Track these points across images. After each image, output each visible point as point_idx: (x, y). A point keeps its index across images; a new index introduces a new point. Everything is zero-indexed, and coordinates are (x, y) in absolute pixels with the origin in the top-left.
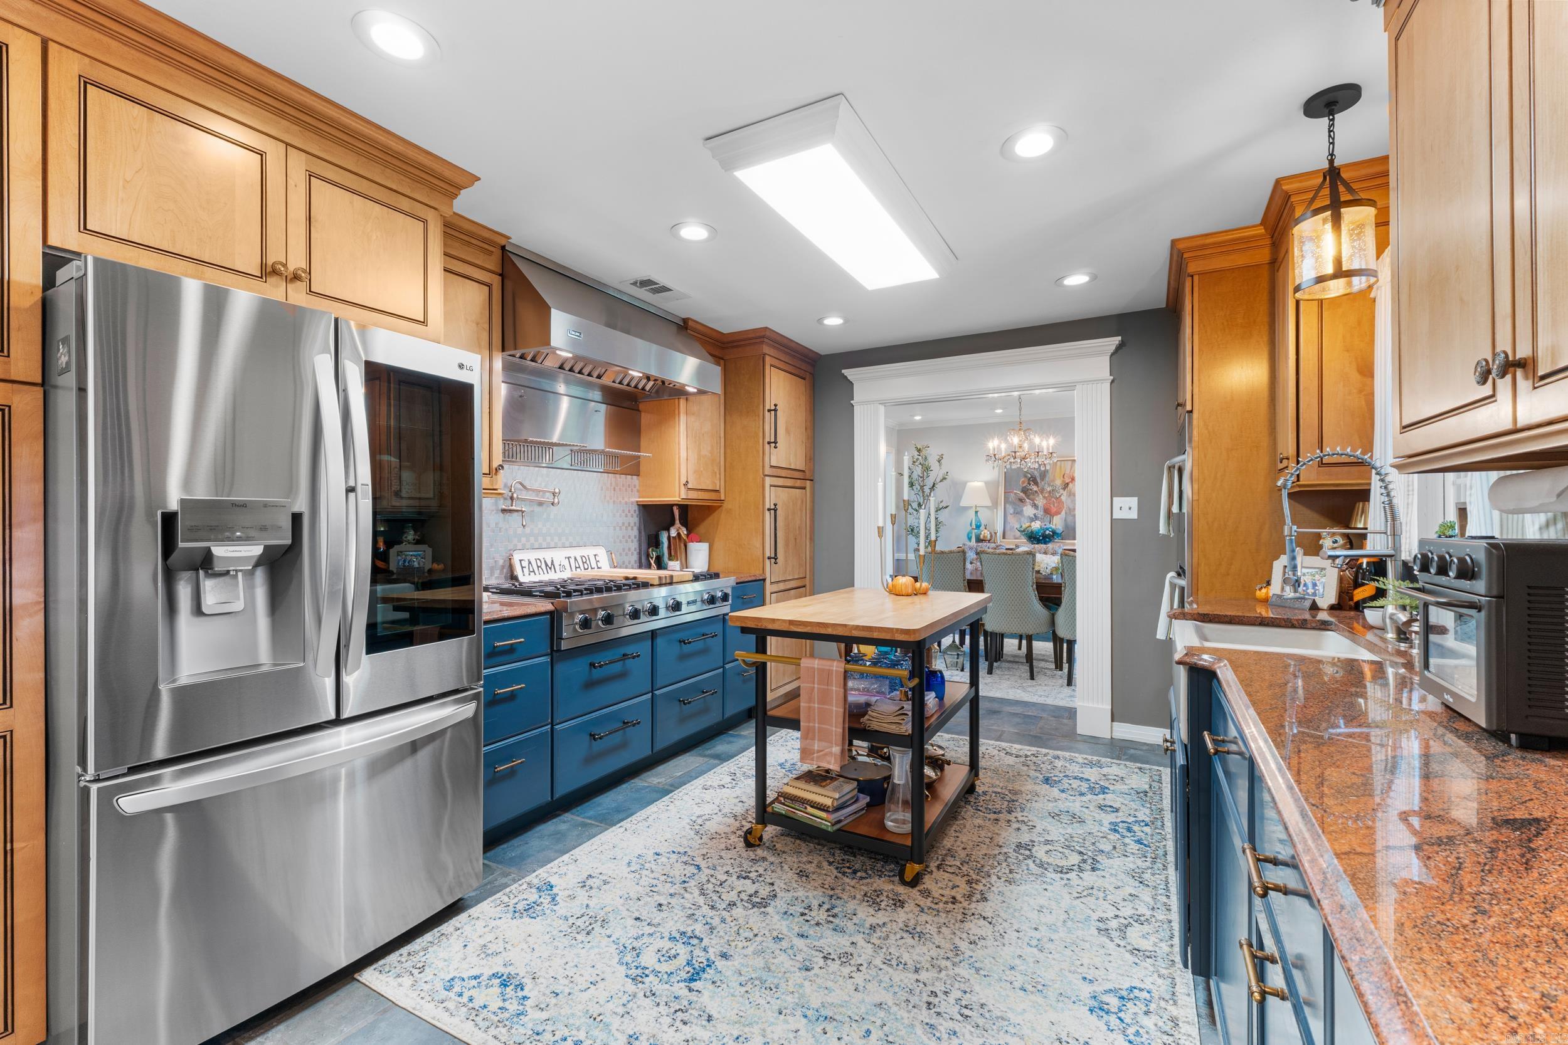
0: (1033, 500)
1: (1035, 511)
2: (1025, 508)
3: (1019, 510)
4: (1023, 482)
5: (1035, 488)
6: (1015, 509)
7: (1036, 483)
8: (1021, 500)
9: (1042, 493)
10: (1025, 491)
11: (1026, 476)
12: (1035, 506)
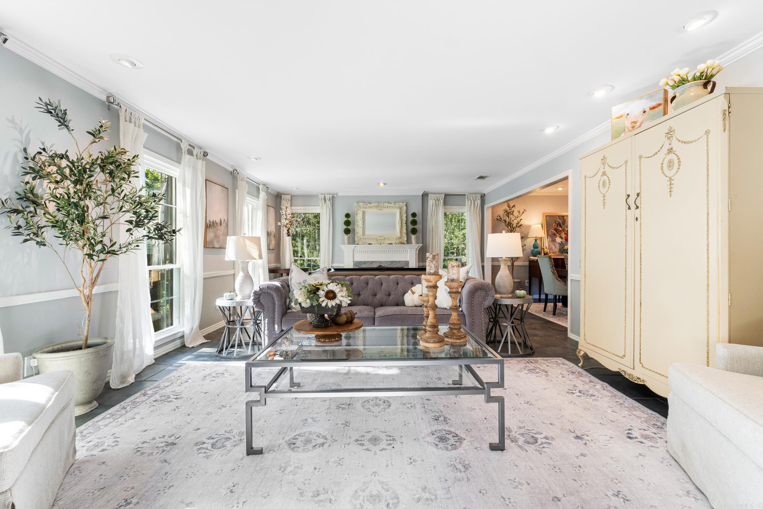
0: (560, 234)
1: (561, 240)
2: (556, 239)
3: (554, 239)
4: (555, 226)
5: (560, 229)
6: (552, 239)
7: (561, 227)
8: (554, 234)
9: (564, 231)
10: (556, 230)
11: (556, 223)
12: (561, 238)
